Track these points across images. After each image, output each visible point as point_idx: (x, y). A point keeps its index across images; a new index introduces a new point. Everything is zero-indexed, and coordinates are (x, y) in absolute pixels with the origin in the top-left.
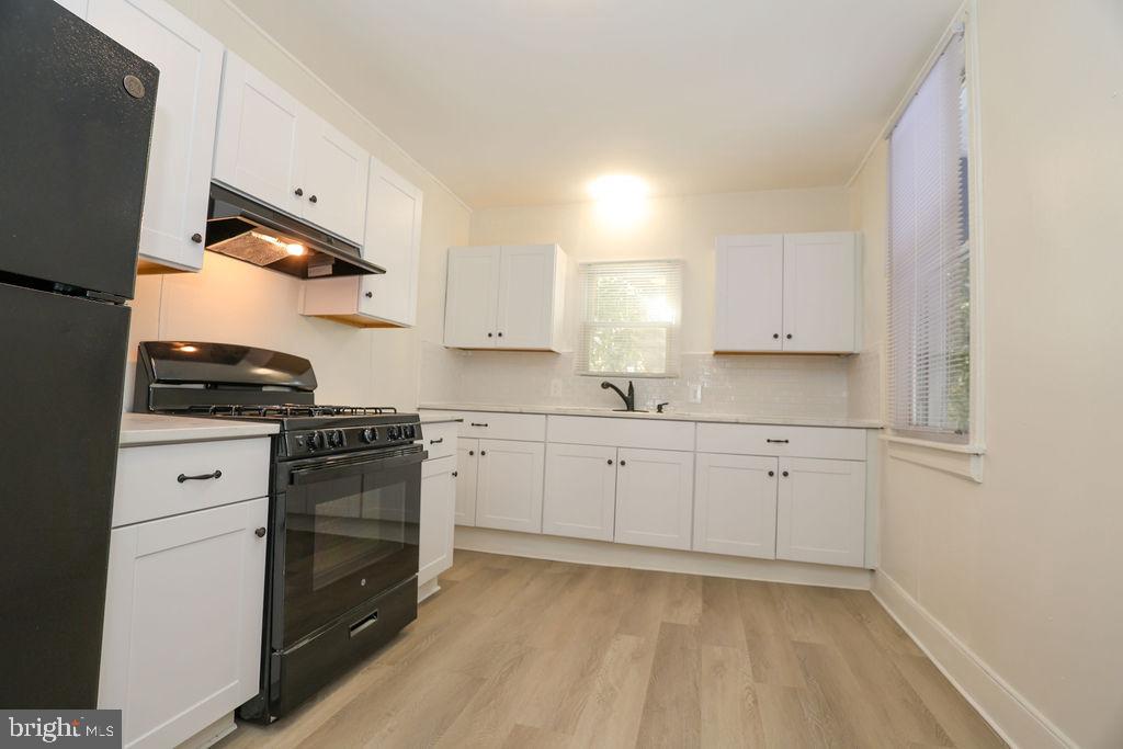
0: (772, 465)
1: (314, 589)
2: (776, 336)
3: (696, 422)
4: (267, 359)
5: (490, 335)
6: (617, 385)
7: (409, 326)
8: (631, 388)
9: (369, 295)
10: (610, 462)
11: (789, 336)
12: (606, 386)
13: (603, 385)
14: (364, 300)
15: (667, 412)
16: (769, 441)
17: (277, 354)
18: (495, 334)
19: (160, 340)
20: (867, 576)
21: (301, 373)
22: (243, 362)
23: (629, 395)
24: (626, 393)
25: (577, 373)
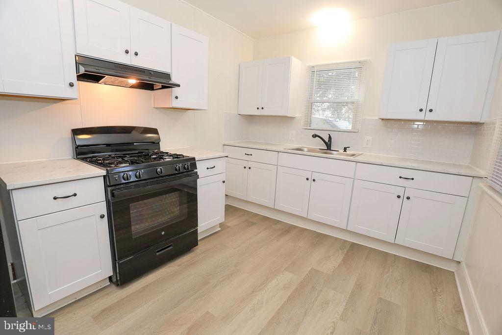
0: (400, 192)
1: (133, 238)
2: (421, 110)
3: (357, 162)
5: (258, 108)
6: (321, 136)
7: (204, 110)
8: (330, 137)
9: (177, 97)
10: (307, 179)
11: (431, 111)
12: (315, 136)
13: (313, 136)
14: (175, 100)
15: (349, 152)
16: (400, 177)
18: (260, 108)
20: (455, 265)
23: (329, 141)
24: (327, 140)
25: (303, 127)
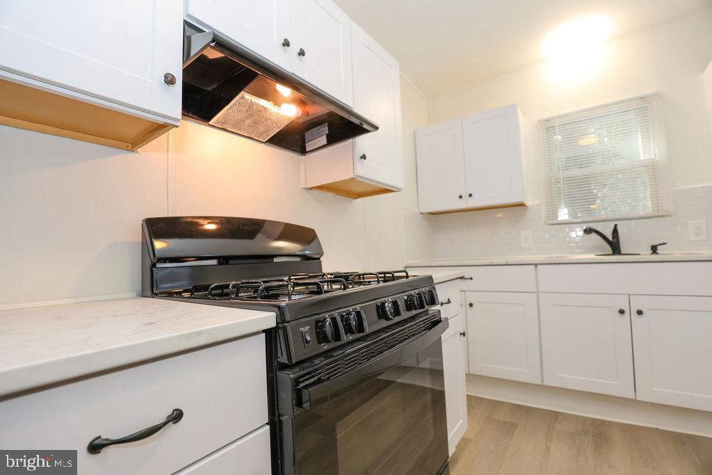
4: (279, 230)
5: (461, 197)
6: (599, 229)
7: (399, 190)
8: (615, 231)
9: (364, 157)
10: (621, 312)
12: (589, 231)
13: (586, 231)
14: (359, 163)
17: (287, 225)
18: (465, 196)
19: (171, 215)
21: (309, 242)
22: (259, 236)
23: (613, 238)
24: (610, 237)
25: (548, 222)
